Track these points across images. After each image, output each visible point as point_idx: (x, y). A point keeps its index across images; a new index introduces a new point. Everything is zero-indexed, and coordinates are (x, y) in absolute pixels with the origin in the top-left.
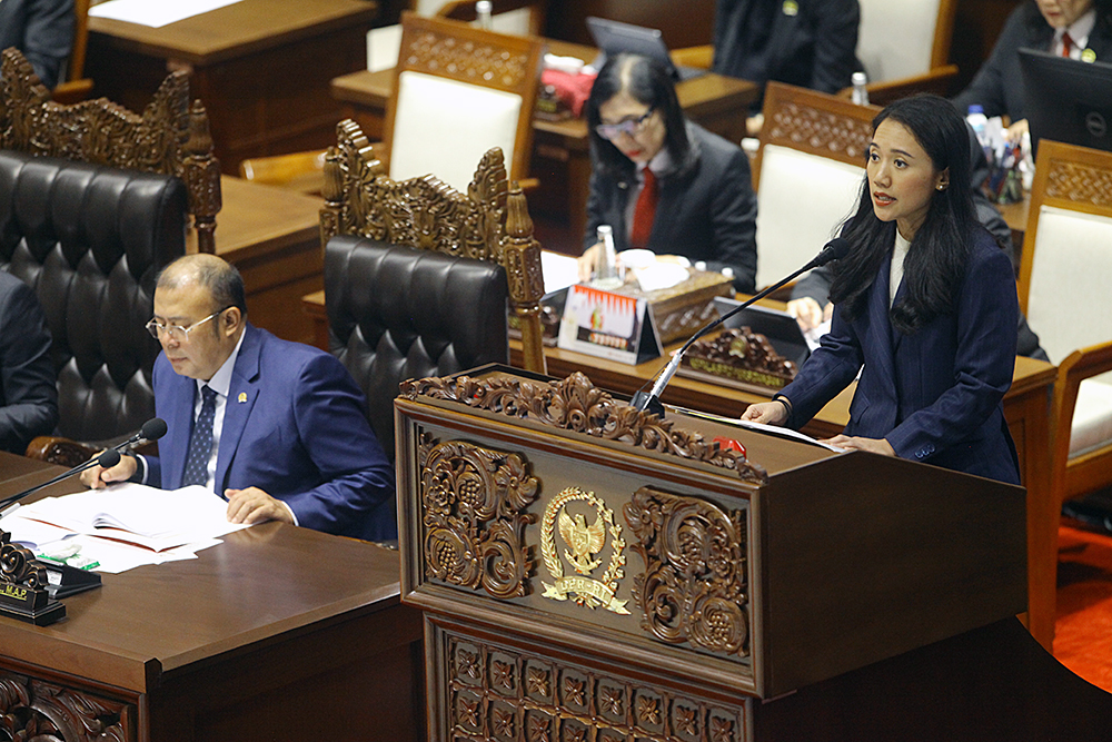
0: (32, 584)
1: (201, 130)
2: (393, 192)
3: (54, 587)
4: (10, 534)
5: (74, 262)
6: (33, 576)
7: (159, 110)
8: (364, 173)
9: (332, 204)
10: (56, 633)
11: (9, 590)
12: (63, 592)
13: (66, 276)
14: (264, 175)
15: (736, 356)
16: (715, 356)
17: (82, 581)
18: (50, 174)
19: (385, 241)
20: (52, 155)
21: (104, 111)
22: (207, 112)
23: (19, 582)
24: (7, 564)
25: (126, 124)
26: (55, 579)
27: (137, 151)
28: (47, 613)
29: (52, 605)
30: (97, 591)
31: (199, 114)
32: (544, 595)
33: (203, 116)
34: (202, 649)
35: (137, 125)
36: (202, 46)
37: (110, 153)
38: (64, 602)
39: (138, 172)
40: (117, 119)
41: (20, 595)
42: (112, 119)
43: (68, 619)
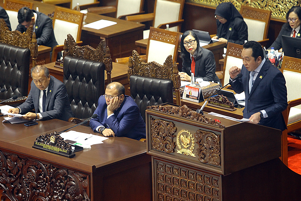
0: (68, 149)
1: (108, 52)
2: (145, 65)
3: (73, 150)
4: (63, 138)
5: (81, 80)
6: (69, 147)
7: (99, 48)
8: (138, 61)
9: (130, 68)
10: (73, 160)
11: (63, 150)
12: (75, 151)
13: (80, 83)
14: (120, 62)
15: (220, 101)
16: (216, 101)
17: (79, 149)
18: (77, 61)
19: (143, 76)
20: (77, 57)
21: (88, 48)
22: (110, 49)
23: (65, 149)
24: (63, 145)
25: (93, 51)
26: (73, 148)
27: (95, 57)
28: (72, 155)
29: (72, 154)
30: (82, 151)
31: (108, 49)
32: (177, 152)
33: (109, 50)
34: (105, 163)
35: (95, 51)
36: (107, 34)
37: (89, 57)
38: (75, 153)
39: (95, 61)
40: (91, 50)
41: (66, 151)
42: (90, 50)
43: (76, 157)
